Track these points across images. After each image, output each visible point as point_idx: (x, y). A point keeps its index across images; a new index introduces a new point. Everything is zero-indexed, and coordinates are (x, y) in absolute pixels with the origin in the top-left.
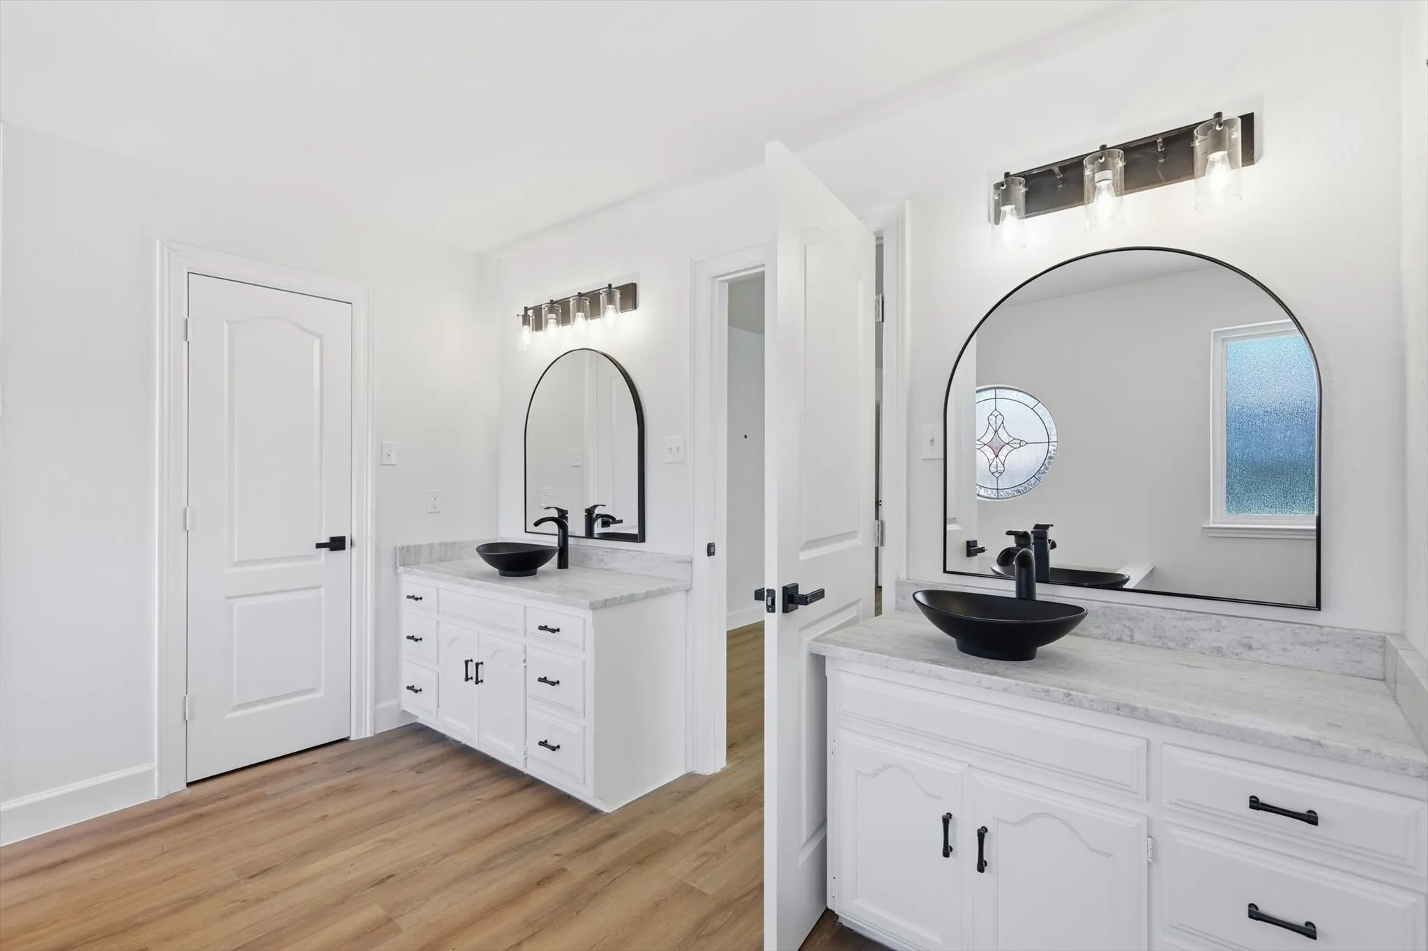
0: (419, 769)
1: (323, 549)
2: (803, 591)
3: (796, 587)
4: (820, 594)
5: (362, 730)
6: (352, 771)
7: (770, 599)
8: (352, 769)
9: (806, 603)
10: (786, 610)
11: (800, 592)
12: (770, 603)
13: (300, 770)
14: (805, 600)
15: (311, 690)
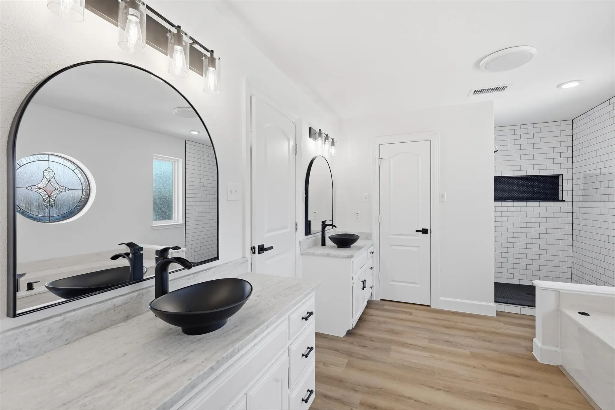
2: (265, 247)
3: (263, 245)
4: (271, 248)
7: (254, 249)
9: (266, 251)
10: (259, 253)
11: (264, 247)
12: (254, 251)
14: (266, 250)
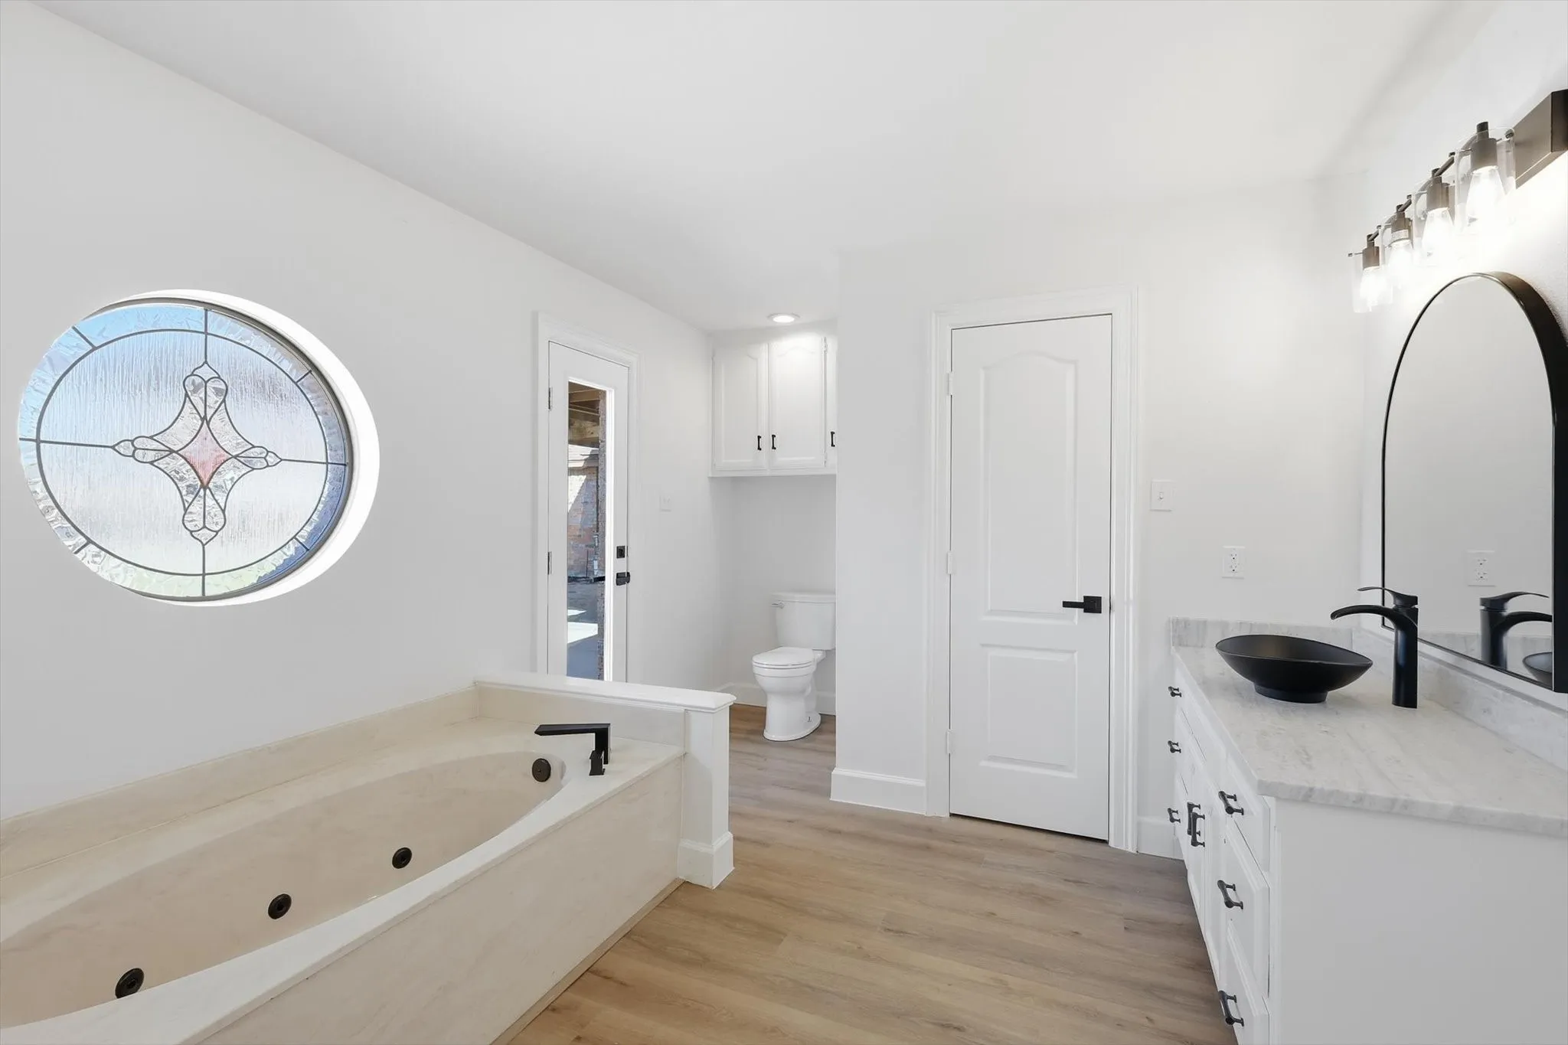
0: (1132, 925)
1: (1077, 609)
5: (1124, 841)
6: (1069, 881)
8: (1071, 879)
13: (1031, 851)
15: (1060, 767)
